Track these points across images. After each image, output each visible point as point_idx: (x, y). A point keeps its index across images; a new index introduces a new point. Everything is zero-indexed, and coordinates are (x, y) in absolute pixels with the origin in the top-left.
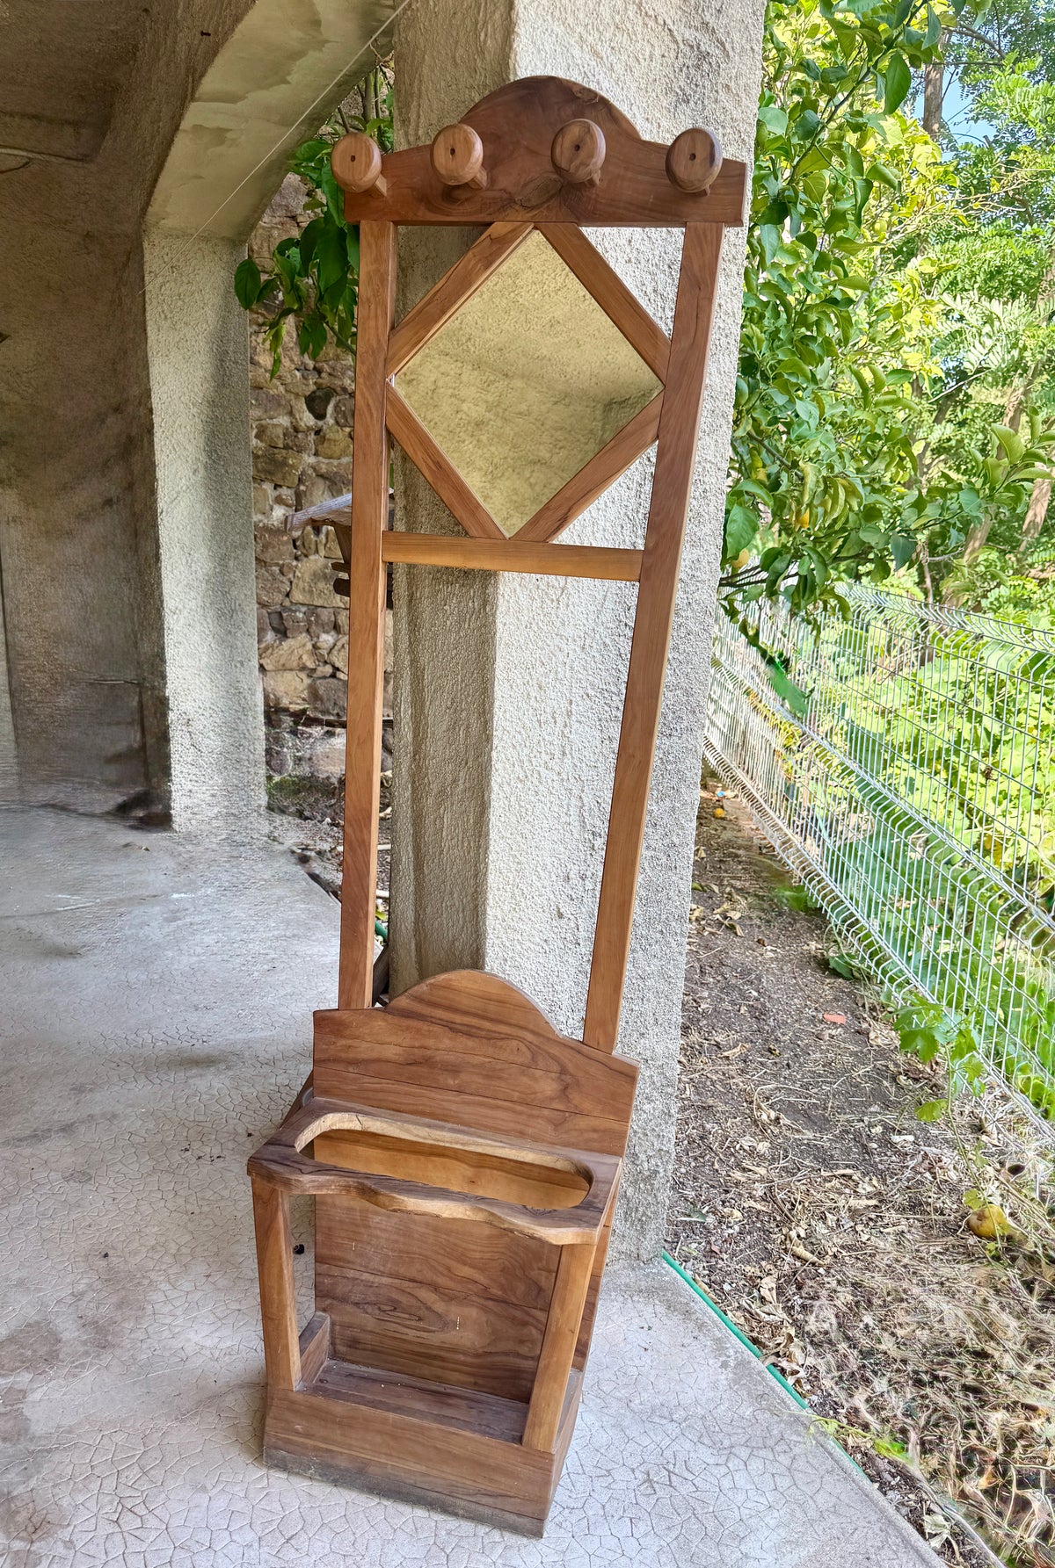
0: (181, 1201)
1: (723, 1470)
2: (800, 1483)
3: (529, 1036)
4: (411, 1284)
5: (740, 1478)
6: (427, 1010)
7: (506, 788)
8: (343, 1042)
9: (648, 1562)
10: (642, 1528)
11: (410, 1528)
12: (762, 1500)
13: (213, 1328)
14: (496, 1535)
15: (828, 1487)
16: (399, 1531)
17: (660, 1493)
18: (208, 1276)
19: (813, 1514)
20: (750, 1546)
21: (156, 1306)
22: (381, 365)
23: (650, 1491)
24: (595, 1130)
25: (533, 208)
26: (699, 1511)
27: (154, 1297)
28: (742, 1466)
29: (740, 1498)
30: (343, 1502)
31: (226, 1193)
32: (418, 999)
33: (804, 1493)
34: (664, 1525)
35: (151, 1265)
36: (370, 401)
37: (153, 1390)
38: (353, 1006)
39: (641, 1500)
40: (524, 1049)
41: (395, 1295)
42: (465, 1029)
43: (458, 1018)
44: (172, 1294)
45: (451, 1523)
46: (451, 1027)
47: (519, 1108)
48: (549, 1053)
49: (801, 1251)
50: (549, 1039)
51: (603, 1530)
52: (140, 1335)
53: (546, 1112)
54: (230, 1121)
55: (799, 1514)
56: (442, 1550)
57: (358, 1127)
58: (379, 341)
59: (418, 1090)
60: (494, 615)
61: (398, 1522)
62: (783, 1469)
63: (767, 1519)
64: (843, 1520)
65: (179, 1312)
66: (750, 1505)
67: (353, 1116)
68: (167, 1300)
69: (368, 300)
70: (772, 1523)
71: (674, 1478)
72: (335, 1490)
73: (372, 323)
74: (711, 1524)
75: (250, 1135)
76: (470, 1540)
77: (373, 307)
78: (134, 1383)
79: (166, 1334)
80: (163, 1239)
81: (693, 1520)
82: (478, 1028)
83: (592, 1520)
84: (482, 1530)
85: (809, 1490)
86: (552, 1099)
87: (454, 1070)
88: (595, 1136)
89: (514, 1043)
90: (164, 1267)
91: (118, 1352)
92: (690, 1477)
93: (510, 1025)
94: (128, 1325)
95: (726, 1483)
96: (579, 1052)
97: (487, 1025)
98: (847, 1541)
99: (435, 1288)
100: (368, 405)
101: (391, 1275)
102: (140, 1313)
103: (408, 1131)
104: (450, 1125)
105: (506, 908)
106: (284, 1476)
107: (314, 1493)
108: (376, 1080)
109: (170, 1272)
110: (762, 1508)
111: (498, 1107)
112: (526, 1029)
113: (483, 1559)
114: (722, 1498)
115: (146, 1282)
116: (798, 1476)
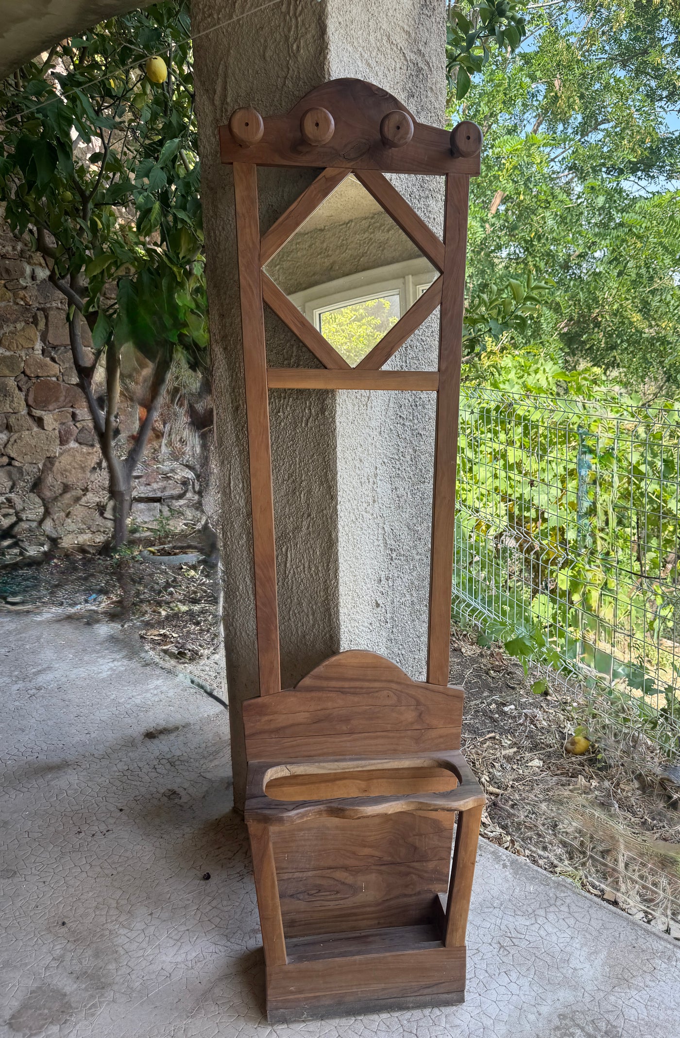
0: (98, 869)
1: (537, 926)
2: (579, 919)
3: (394, 686)
4: (329, 871)
5: (549, 928)
6: (325, 684)
7: (346, 528)
8: (266, 718)
9: (528, 993)
10: (514, 975)
11: (383, 1027)
12: (566, 935)
13: (176, 948)
14: (436, 1011)
15: (594, 916)
16: (378, 1032)
17: (512, 952)
18: (151, 914)
19: (595, 933)
20: (574, 963)
21: (125, 947)
22: (256, 259)
23: (506, 953)
24: (441, 737)
25: (352, 160)
26: (538, 954)
27: (120, 941)
28: (545, 921)
29: (554, 938)
30: (333, 1028)
31: (128, 854)
32: (319, 677)
33: (584, 924)
34: (524, 969)
35: (103, 919)
36: (251, 283)
37: (158, 1004)
38: (271, 692)
39: (505, 959)
40: (391, 694)
41: (319, 882)
42: (352, 690)
43: (346, 684)
44: (132, 935)
45: (407, 1014)
46: (342, 691)
47: (391, 734)
48: (408, 694)
49: (491, 789)
50: (408, 685)
51: (494, 985)
52: (124, 970)
53: (409, 733)
54: (101, 805)
55: (588, 936)
56: (411, 1032)
57: (288, 774)
58: (253, 243)
59: (323, 739)
60: (334, 418)
61: (374, 1026)
62: (567, 915)
63: (574, 945)
64: (611, 931)
65: (144, 945)
66: (561, 940)
67: (283, 767)
68: (131, 941)
69: (243, 215)
70: (578, 946)
71: (514, 940)
72: (323, 1022)
73: (248, 230)
74: (548, 959)
75: (121, 810)
76: (424, 1020)
77: (247, 220)
78: (142, 1004)
79: (144, 963)
80: (100, 900)
81: (537, 960)
82: (361, 688)
83: (484, 981)
84: (427, 1011)
85: (586, 921)
86: (412, 723)
87: (347, 719)
88: (442, 740)
89: (385, 693)
90: (114, 918)
91: (116, 987)
92: (523, 937)
93: (382, 681)
94: (112, 967)
95: (543, 933)
96: (427, 689)
97: (366, 684)
98: (619, 942)
99: (346, 868)
100: (250, 285)
101: (315, 869)
102: (115, 955)
103: (323, 768)
104: (347, 757)
105: (349, 606)
106: (285, 1026)
107: (311, 1029)
108: (292, 739)
109: (121, 920)
110: (568, 940)
111: (377, 738)
112: (391, 681)
113: (437, 1028)
114: (546, 942)
115: (107, 933)
116: (576, 915)
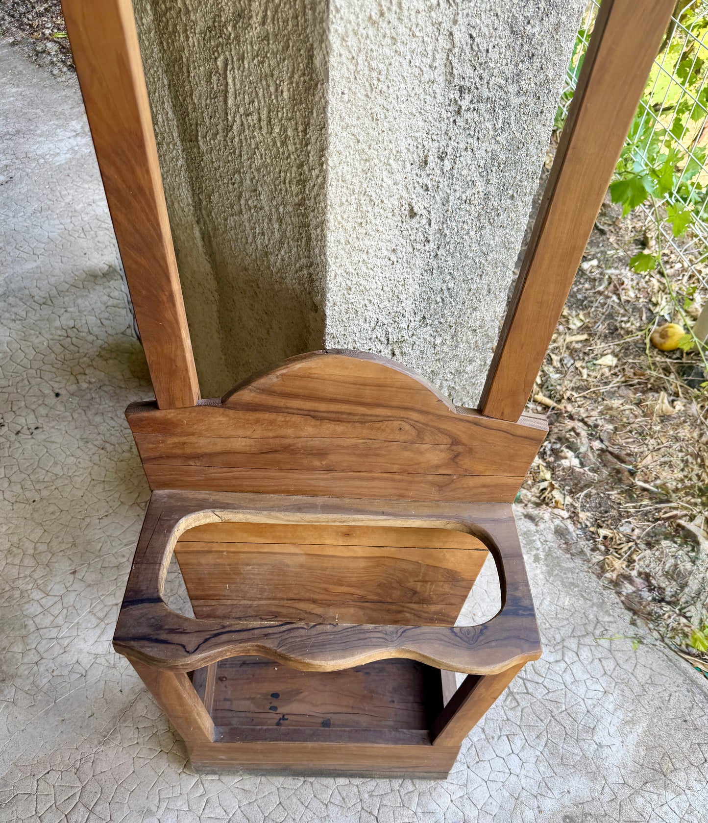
0: (17, 489)
1: (563, 665)
2: (621, 662)
4: (291, 602)
5: (577, 669)
9: (531, 774)
10: (518, 742)
11: (337, 799)
12: (598, 687)
13: (98, 631)
14: (409, 785)
15: (642, 661)
16: (330, 806)
17: (523, 704)
18: (74, 573)
19: (637, 690)
20: (601, 736)
21: (37, 620)
23: (514, 704)
26: (556, 712)
27: (32, 610)
28: (576, 659)
29: (582, 690)
30: (274, 789)
31: (57, 470)
33: (626, 672)
34: (534, 735)
35: (15, 571)
37: (66, 716)
39: (510, 714)
40: (406, 426)
44: (48, 602)
45: (371, 784)
47: (397, 477)
49: (540, 397)
51: (489, 755)
52: (32, 657)
53: (429, 477)
54: (33, 382)
55: (628, 693)
56: (370, 813)
61: (326, 797)
62: (606, 653)
63: (606, 705)
64: (660, 689)
65: (60, 621)
66: (591, 694)
68: (45, 611)
70: (611, 707)
71: (528, 684)
72: (263, 779)
74: (567, 723)
75: (57, 395)
76: (390, 796)
78: (47, 713)
79: (57, 650)
80: (15, 539)
81: (553, 723)
83: (478, 747)
84: (396, 783)
85: (629, 667)
86: (437, 467)
87: (321, 453)
90: (28, 572)
91: (18, 682)
92: (540, 680)
94: (18, 648)
95: (568, 678)
98: (668, 709)
99: (312, 601)
102: (23, 632)
106: (216, 777)
107: (247, 787)
108: (226, 469)
109: (36, 576)
110: (600, 695)
113: (405, 813)
114: (569, 695)
115: (17, 594)
116: (619, 655)
